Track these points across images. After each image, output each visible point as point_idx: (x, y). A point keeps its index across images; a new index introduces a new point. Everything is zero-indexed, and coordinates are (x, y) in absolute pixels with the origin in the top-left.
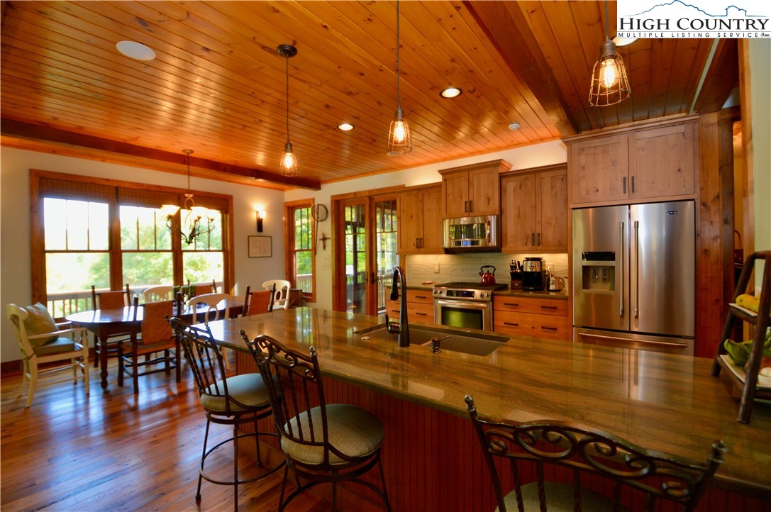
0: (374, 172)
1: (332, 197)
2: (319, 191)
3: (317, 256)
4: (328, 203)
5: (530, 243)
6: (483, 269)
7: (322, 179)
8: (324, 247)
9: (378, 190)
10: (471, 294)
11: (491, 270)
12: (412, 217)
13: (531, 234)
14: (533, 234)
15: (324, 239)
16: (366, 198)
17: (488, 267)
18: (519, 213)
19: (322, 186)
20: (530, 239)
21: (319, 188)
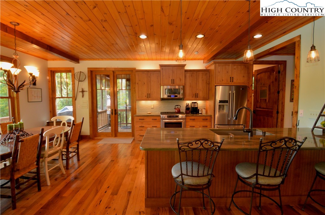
0: (118, 59)
1: (88, 68)
2: (78, 64)
3: (76, 101)
4: (86, 71)
5: (194, 97)
6: (176, 106)
7: (80, 57)
8: (83, 96)
9: (120, 68)
10: (177, 116)
11: (179, 107)
12: (144, 83)
13: (194, 93)
14: (196, 94)
15: (83, 91)
16: (111, 72)
17: (178, 106)
18: (191, 86)
19: (80, 61)
20: (194, 95)
21: (79, 63)
